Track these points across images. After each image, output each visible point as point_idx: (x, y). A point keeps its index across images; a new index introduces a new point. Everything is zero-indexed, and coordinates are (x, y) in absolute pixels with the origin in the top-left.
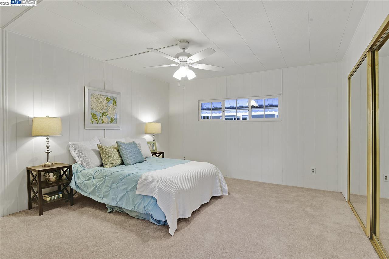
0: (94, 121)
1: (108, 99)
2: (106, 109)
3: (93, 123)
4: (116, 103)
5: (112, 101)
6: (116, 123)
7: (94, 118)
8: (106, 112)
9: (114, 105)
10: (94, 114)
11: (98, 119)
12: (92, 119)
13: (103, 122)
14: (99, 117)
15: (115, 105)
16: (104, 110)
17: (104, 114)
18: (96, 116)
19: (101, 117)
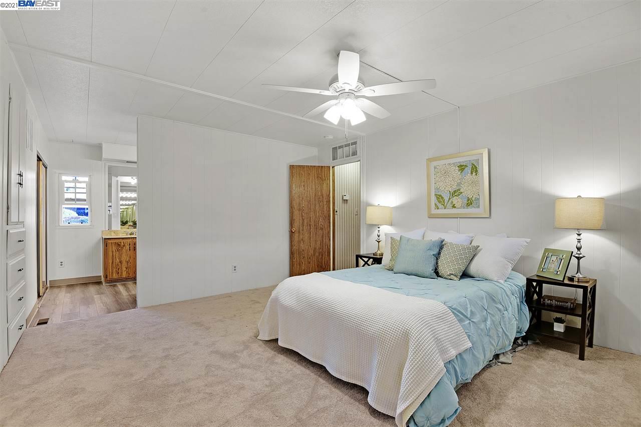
0: (440, 206)
1: (462, 168)
2: (459, 184)
3: (438, 209)
4: (476, 171)
5: (468, 170)
6: (478, 207)
7: (440, 202)
8: (459, 190)
9: (474, 174)
10: (440, 196)
11: (446, 201)
12: (437, 203)
13: (454, 207)
14: (446, 199)
15: (476, 175)
16: (455, 187)
17: (456, 193)
18: (442, 198)
19: (449, 199)
